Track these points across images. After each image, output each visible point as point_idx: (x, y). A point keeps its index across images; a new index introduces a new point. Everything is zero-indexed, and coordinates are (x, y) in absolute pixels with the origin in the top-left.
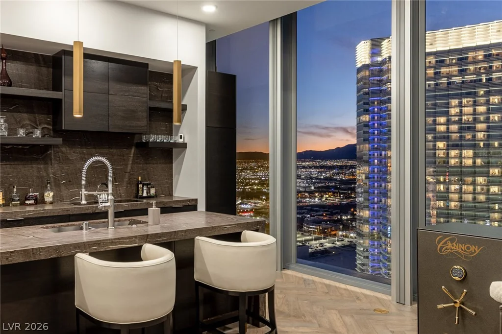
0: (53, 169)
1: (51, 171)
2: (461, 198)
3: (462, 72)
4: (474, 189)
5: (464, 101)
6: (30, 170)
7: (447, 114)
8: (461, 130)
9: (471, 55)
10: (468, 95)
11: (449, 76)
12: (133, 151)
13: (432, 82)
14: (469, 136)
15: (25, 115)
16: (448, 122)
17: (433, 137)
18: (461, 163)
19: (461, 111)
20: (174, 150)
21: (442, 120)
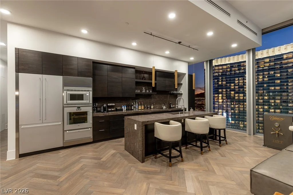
0: (153, 100)
1: (152, 101)
2: (239, 109)
3: (239, 70)
4: (244, 107)
5: (240, 78)
6: (148, 100)
7: (234, 83)
8: (239, 88)
9: (242, 64)
10: (241, 77)
11: (235, 71)
12: (169, 95)
13: (229, 73)
14: (241, 90)
15: (147, 87)
16: (235, 85)
17: (230, 90)
18: (239, 98)
19: (239, 82)
20: (178, 95)
21: (233, 85)
